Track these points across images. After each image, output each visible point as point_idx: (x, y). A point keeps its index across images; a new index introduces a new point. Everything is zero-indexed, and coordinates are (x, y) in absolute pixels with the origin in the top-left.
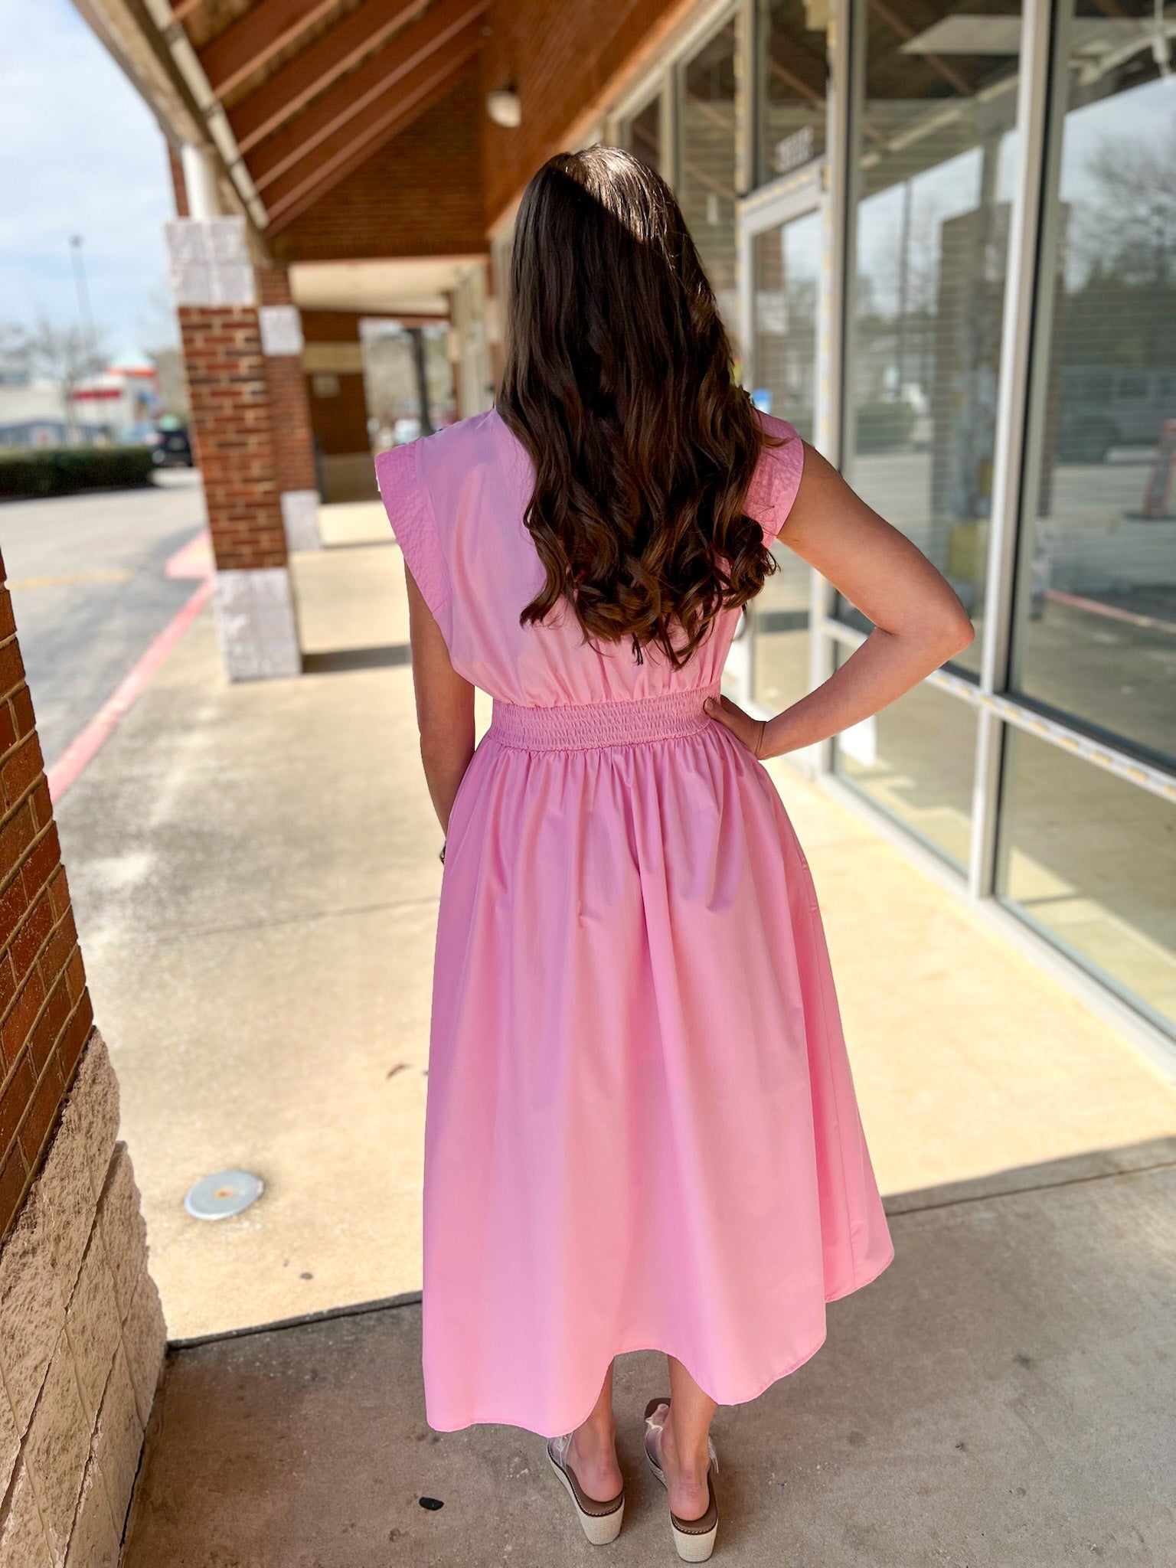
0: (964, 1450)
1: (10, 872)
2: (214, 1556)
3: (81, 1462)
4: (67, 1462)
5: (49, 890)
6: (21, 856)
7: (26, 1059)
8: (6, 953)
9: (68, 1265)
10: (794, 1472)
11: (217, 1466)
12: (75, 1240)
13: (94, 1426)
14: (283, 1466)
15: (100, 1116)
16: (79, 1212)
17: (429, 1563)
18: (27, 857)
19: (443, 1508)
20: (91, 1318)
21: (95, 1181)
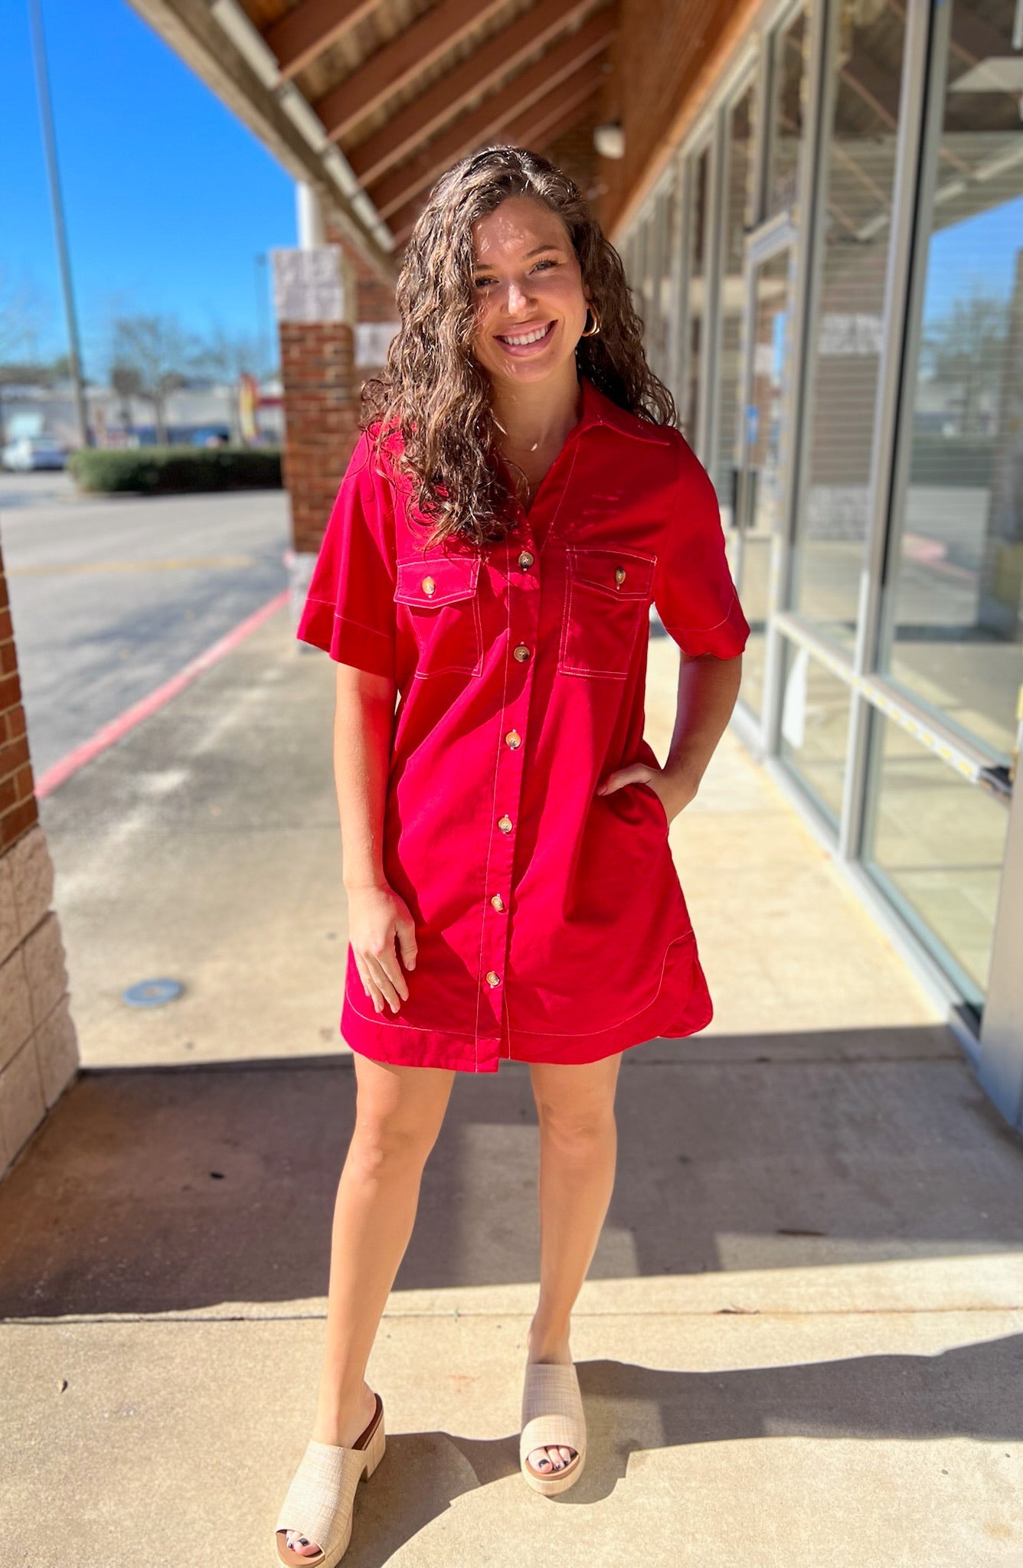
2: (67, 1180)
5: (8, 716)
11: (87, 1136)
14: (130, 1143)
15: (32, 882)
17: (202, 1205)
19: (224, 1179)
21: (22, 922)
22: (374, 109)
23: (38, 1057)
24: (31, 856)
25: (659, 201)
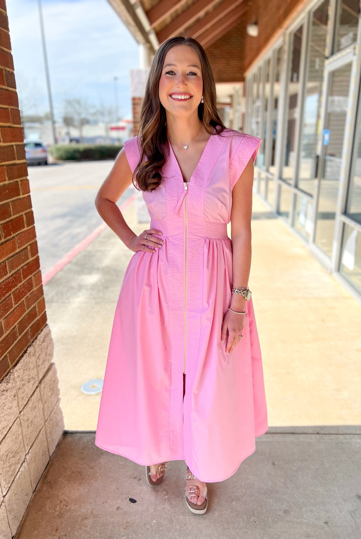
0: (327, 525)
1: (17, 269)
2: (61, 502)
3: (20, 462)
4: (14, 461)
5: (33, 278)
6: (22, 265)
7: (14, 330)
8: (11, 294)
9: (23, 398)
10: (260, 519)
11: (70, 473)
12: (26, 390)
13: (28, 451)
14: (89, 477)
15: (44, 353)
16: (29, 382)
17: (127, 520)
18: (25, 265)
19: (136, 503)
20: (31, 417)
21: (39, 374)
22: (167, 17)
23: (46, 434)
24: (43, 341)
25: (274, 51)
